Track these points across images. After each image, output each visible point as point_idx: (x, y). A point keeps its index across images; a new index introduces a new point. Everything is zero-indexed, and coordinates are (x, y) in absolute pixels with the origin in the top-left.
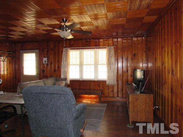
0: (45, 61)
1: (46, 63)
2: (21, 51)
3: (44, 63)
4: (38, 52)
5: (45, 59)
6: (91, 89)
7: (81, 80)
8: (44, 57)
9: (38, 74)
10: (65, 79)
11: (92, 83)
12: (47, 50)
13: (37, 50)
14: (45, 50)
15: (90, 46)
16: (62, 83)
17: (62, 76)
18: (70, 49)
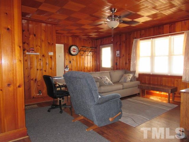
0: (118, 54)
1: (119, 56)
2: (100, 46)
3: (117, 56)
4: (113, 46)
5: (118, 52)
6: (162, 85)
7: (151, 74)
8: (117, 51)
9: (112, 66)
10: (134, 72)
11: (164, 78)
12: (119, 43)
13: (112, 44)
14: (118, 43)
15: (163, 34)
16: (128, 75)
17: (132, 69)
18: (140, 40)
